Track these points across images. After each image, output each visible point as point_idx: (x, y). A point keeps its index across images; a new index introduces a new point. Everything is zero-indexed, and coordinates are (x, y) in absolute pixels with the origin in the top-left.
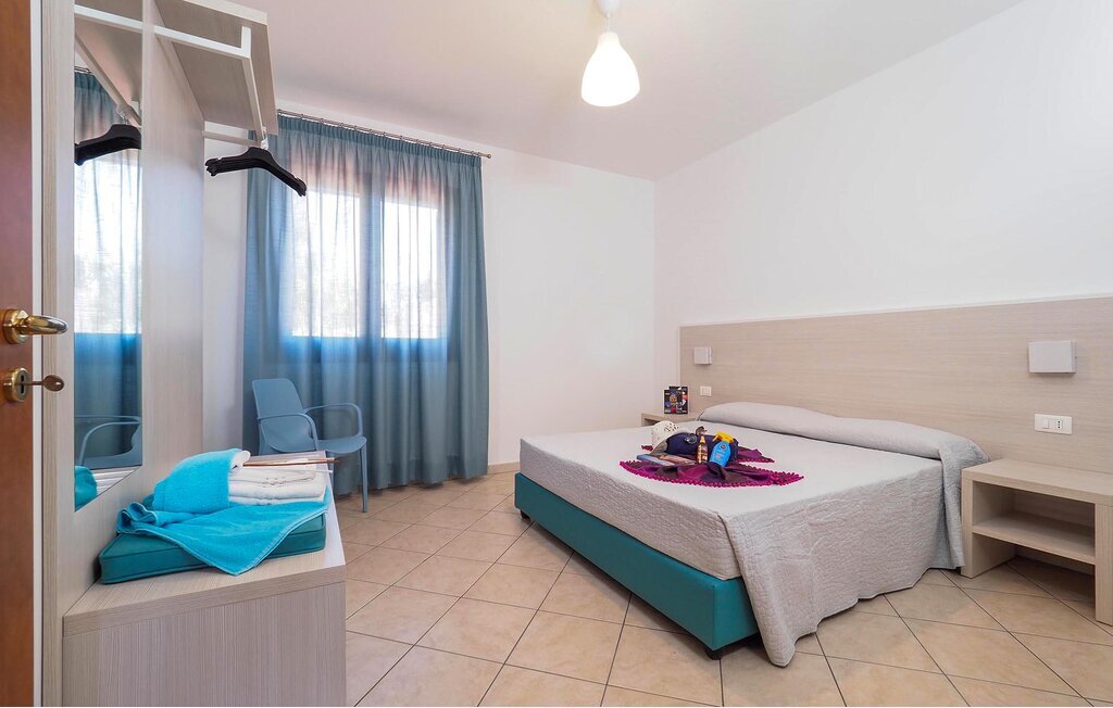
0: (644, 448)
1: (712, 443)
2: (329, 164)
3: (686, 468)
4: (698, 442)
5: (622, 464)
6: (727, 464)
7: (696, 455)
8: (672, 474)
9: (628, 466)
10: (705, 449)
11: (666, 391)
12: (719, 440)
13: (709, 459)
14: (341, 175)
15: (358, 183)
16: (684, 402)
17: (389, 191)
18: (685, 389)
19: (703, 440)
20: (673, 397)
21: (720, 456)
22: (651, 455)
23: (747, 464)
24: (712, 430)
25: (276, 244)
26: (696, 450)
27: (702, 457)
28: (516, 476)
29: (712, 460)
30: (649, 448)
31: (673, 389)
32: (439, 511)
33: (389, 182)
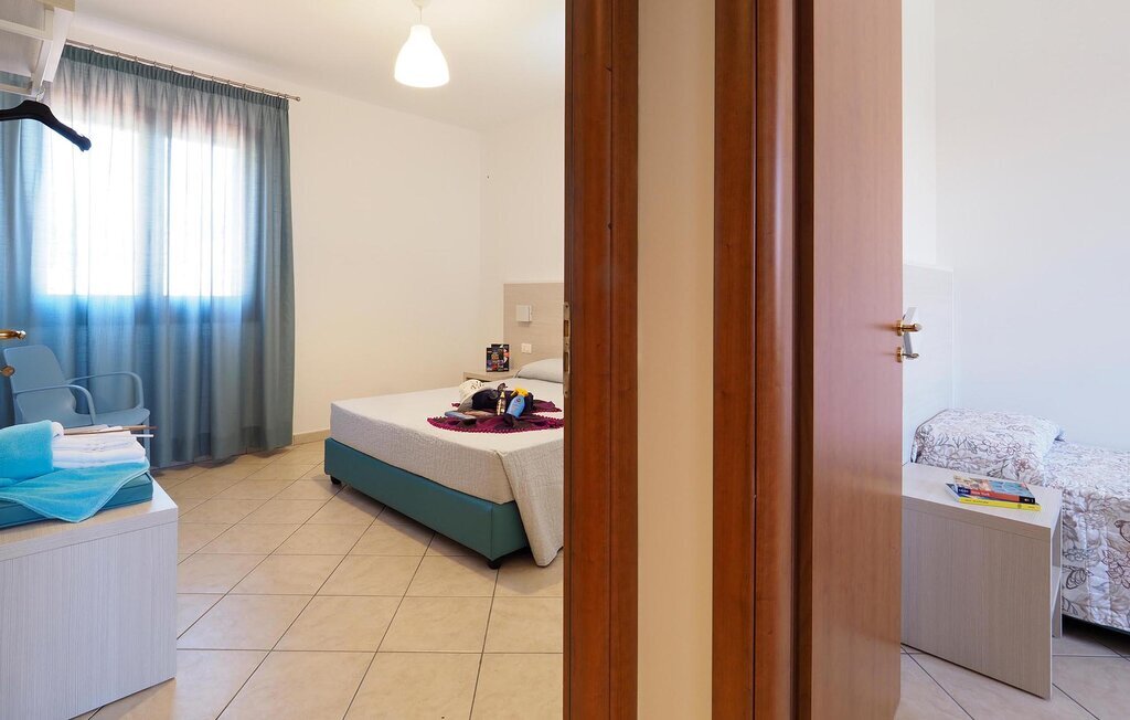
0: (454, 405)
1: (509, 397)
2: (102, 95)
3: (483, 420)
4: (499, 397)
5: (429, 420)
6: (521, 415)
7: (495, 409)
8: (469, 426)
9: (436, 422)
10: (504, 403)
11: (488, 349)
12: (516, 394)
13: (506, 410)
14: (117, 106)
15: (138, 117)
16: (506, 359)
17: (176, 126)
18: (507, 347)
19: (503, 395)
20: (495, 355)
21: (515, 409)
22: (458, 411)
23: (541, 414)
24: (513, 385)
25: (28, 188)
26: (496, 404)
27: (500, 410)
28: (326, 441)
29: (509, 412)
30: (457, 405)
31: (495, 346)
32: (237, 484)
33: (177, 117)
